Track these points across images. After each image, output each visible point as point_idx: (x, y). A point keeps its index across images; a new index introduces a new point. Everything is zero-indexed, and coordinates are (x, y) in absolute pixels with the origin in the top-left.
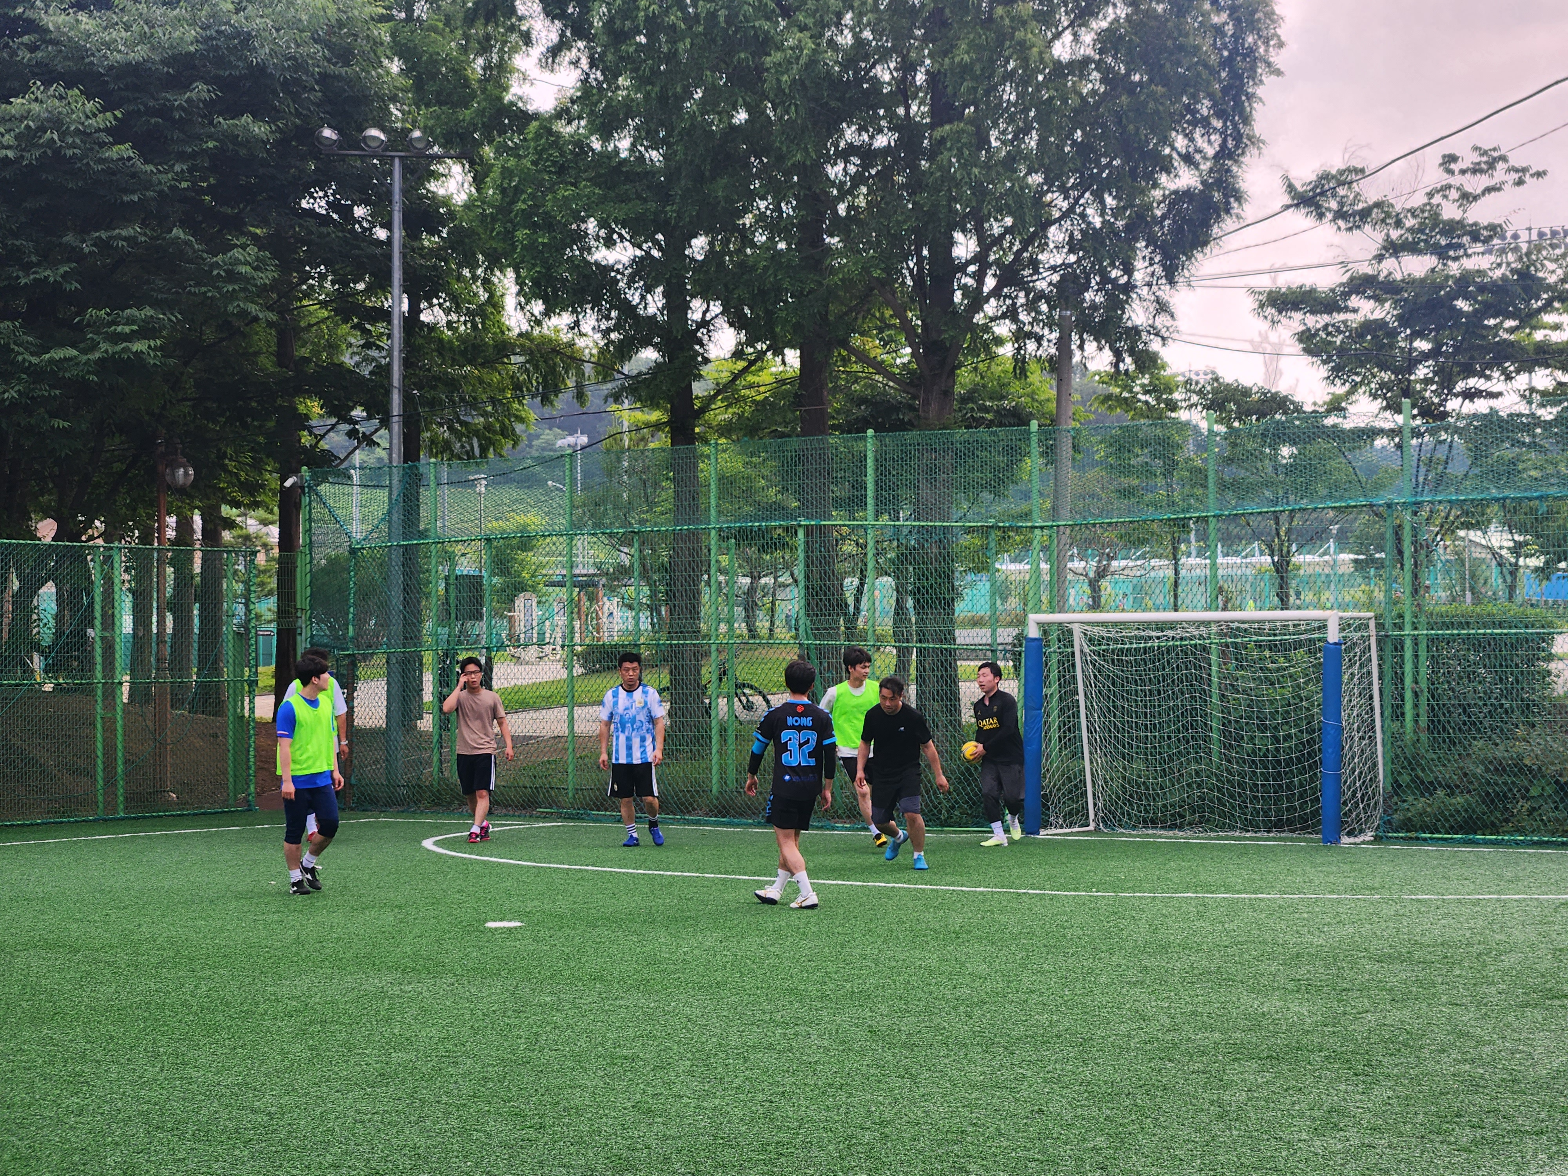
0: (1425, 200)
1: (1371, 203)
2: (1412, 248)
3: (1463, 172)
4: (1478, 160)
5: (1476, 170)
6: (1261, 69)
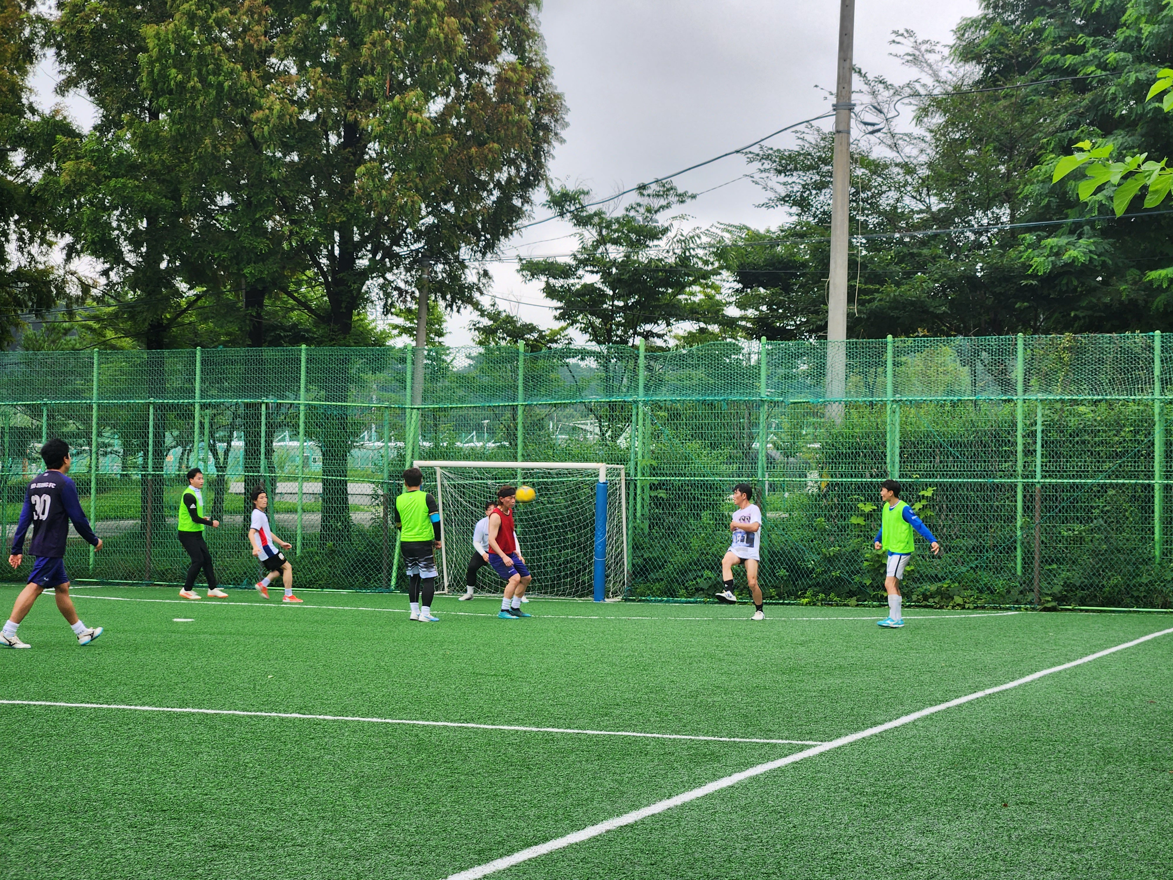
0: (624, 212)
1: (592, 212)
2: (616, 242)
3: (649, 195)
4: (658, 189)
5: (657, 195)
6: (551, 136)
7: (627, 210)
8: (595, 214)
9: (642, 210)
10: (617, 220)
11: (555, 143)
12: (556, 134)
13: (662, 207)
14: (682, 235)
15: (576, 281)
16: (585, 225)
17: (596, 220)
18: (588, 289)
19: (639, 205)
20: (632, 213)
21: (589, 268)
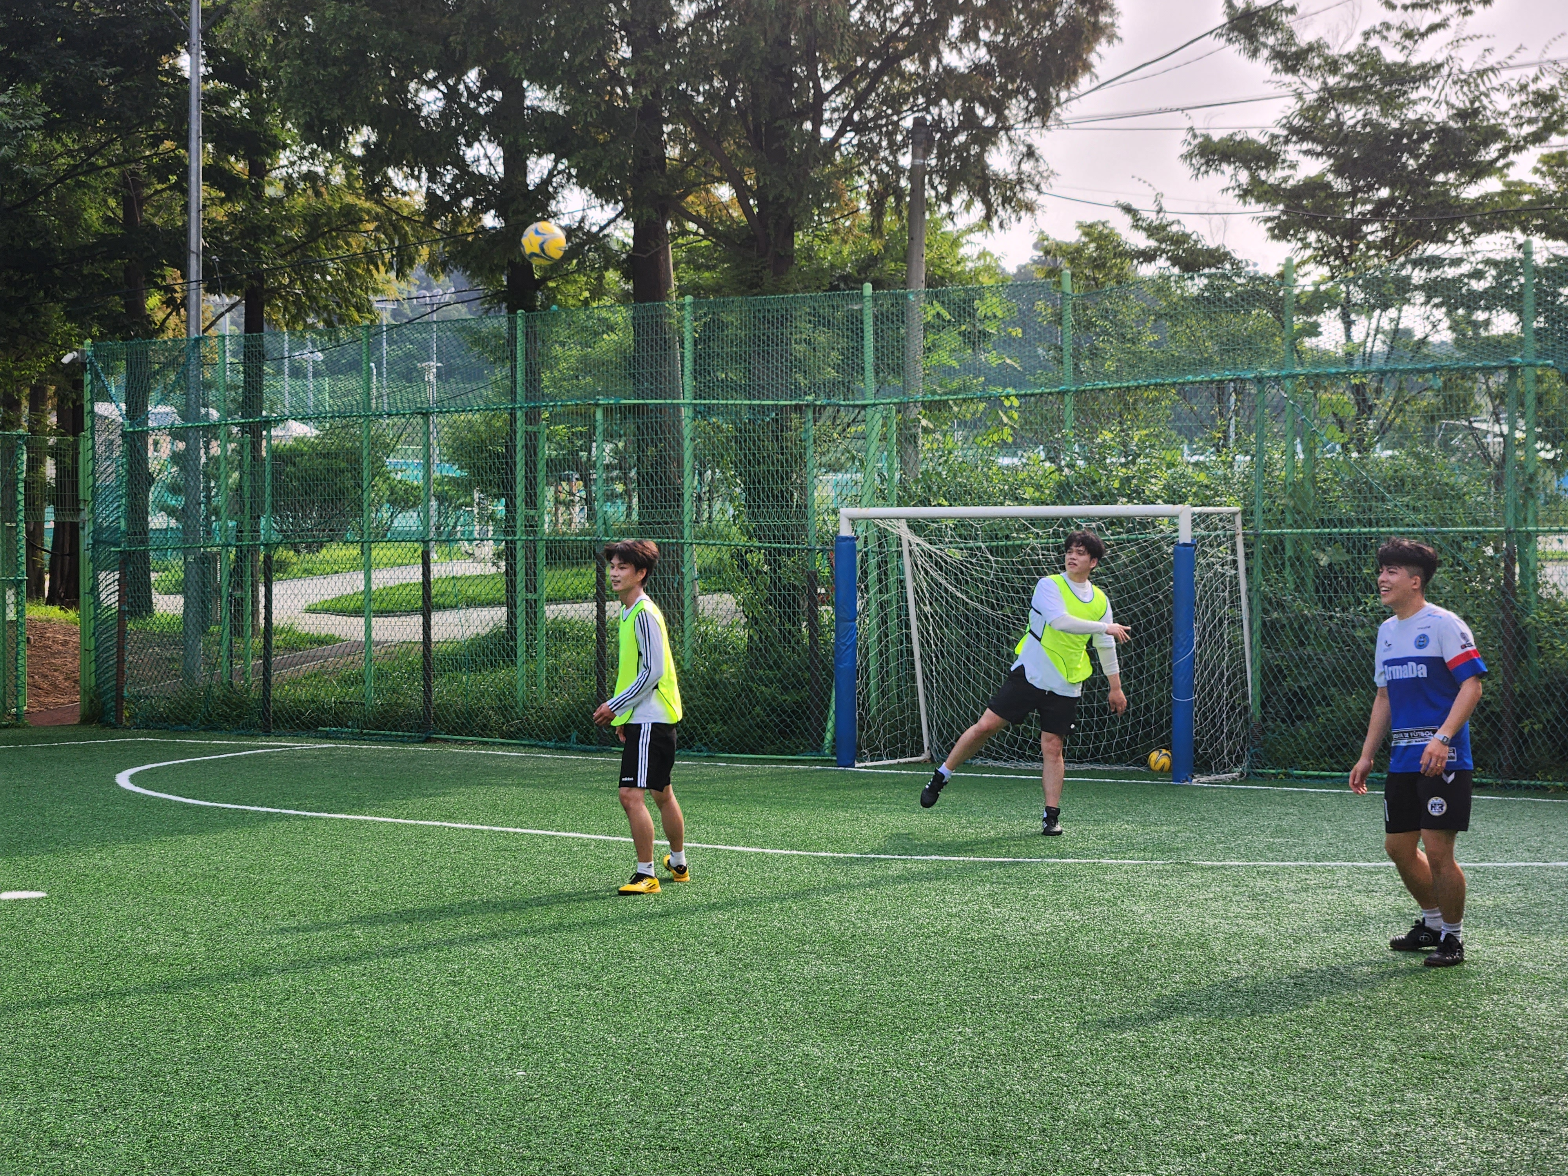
0: (1362, 42)
1: (1306, 45)
2: (1350, 97)
3: (1405, 7)
7: (1367, 35)
8: (1310, 48)
9: (1394, 35)
10: (1350, 57)
13: (1433, 28)
14: (1462, 72)
15: (1287, 172)
16: (1292, 69)
17: (1313, 59)
18: (1311, 186)
19: (1387, 26)
20: (1374, 41)
21: (1306, 146)
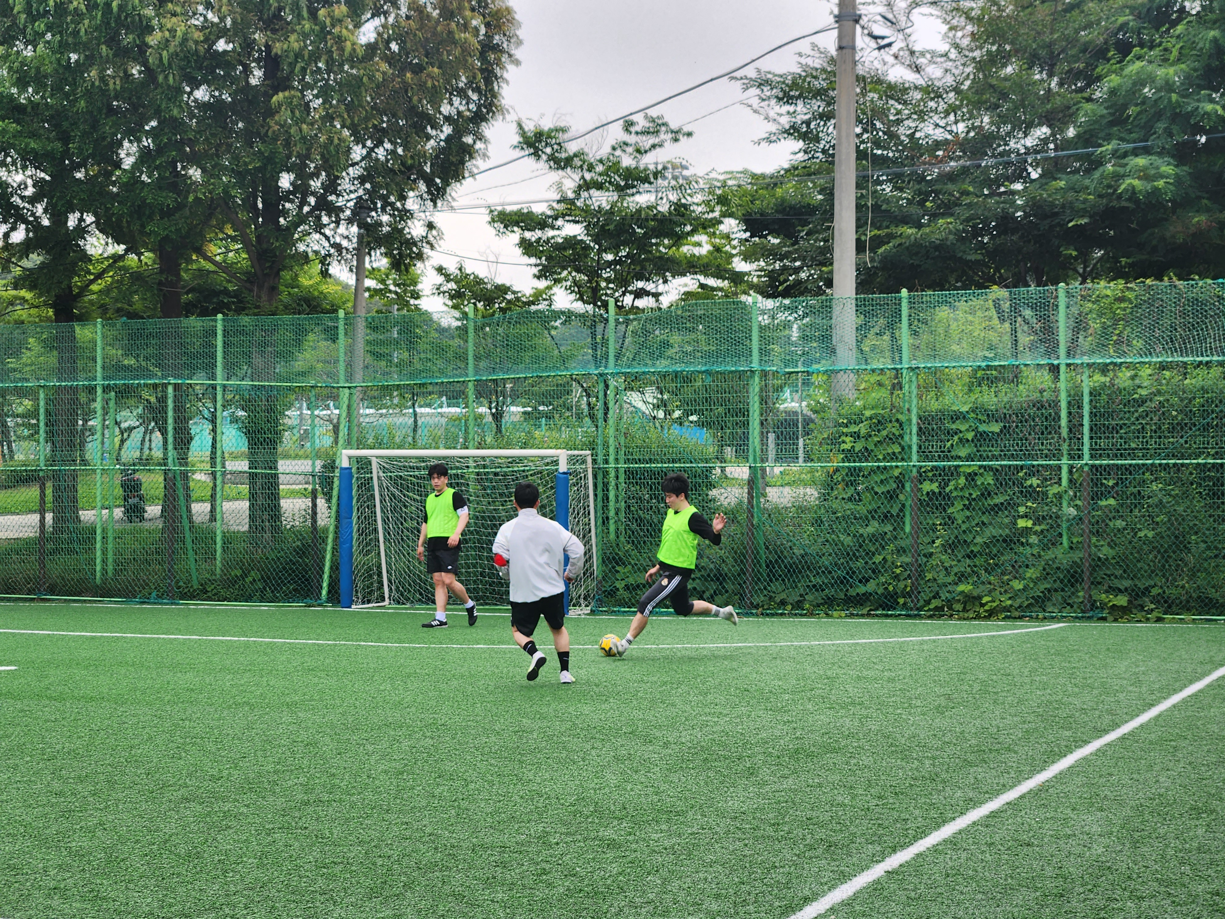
0: (610, 152)
1: (571, 154)
2: (599, 186)
3: (637, 133)
4: (648, 125)
5: (646, 132)
6: (504, 58)
7: (613, 148)
8: (575, 155)
9: (630, 150)
10: (601, 161)
11: (510, 67)
12: (510, 56)
13: (654, 146)
15: (556, 233)
16: (562, 168)
17: (577, 162)
18: (571, 242)
19: (626, 144)
20: (618, 153)
21: (569, 218)
